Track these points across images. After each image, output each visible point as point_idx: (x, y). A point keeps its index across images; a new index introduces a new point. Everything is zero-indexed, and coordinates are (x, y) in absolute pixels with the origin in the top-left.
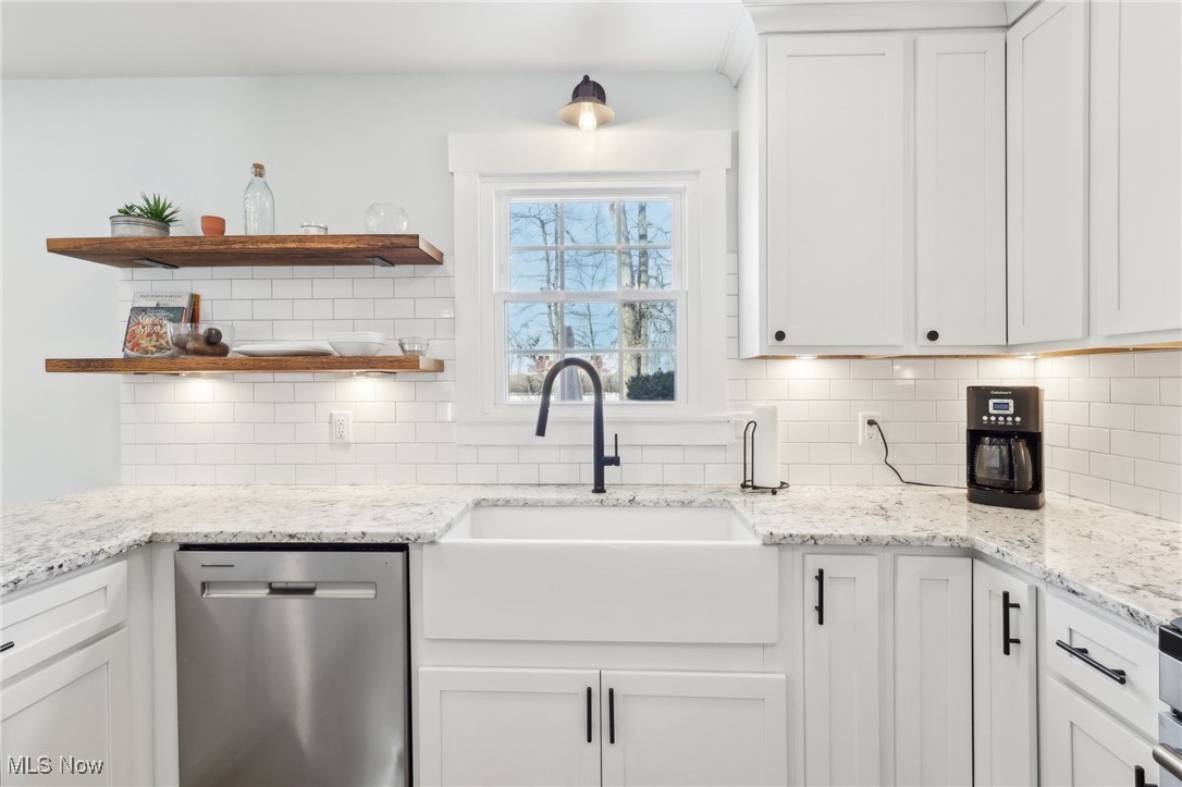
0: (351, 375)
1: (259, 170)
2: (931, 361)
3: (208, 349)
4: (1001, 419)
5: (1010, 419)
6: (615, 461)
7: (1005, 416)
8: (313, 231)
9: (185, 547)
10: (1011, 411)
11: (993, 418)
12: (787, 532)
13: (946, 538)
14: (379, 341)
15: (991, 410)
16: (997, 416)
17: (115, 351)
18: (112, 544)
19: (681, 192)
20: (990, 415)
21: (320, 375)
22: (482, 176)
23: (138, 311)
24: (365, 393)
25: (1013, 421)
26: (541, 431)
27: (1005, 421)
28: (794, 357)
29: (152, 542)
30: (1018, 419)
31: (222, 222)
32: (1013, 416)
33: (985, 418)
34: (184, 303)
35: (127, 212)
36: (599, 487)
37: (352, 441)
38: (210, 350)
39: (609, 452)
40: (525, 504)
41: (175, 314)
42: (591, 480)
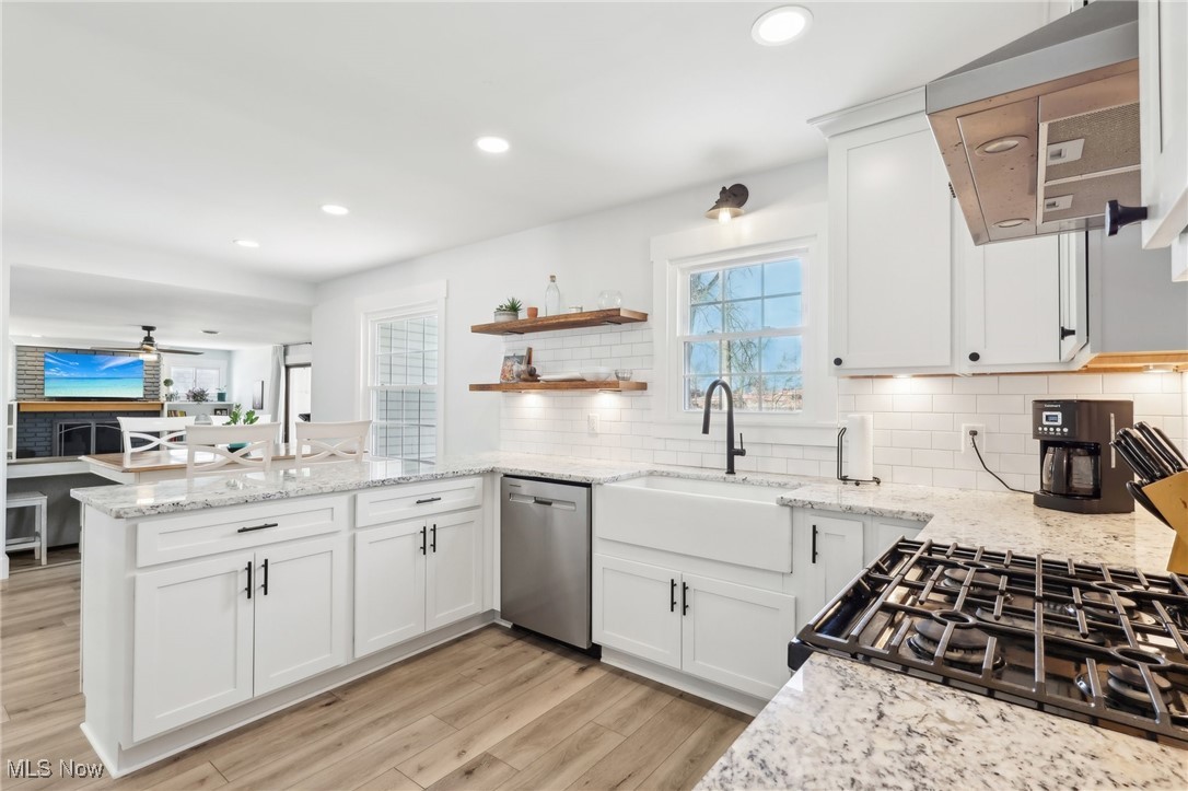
0: (595, 393)
1: (553, 278)
2: (1045, 377)
3: (530, 378)
4: (1052, 429)
5: (1058, 430)
6: (742, 453)
7: (1055, 427)
8: (574, 311)
9: (506, 476)
10: (1060, 422)
11: (1046, 429)
12: (793, 498)
13: (913, 514)
14: (603, 371)
15: (1045, 423)
16: (1049, 427)
17: (497, 380)
18: (477, 469)
19: (807, 250)
20: (1043, 426)
21: (585, 392)
22: (671, 261)
23: (507, 358)
24: (605, 404)
25: (1062, 431)
26: (706, 430)
27: (1055, 431)
28: (891, 377)
29: (492, 472)
30: (1066, 430)
31: (536, 309)
32: (1062, 427)
33: (1040, 429)
34: (524, 353)
35: (500, 309)
36: (731, 470)
37: (598, 432)
38: (531, 378)
39: (737, 446)
40: (678, 477)
41: (520, 359)
42: (725, 466)
